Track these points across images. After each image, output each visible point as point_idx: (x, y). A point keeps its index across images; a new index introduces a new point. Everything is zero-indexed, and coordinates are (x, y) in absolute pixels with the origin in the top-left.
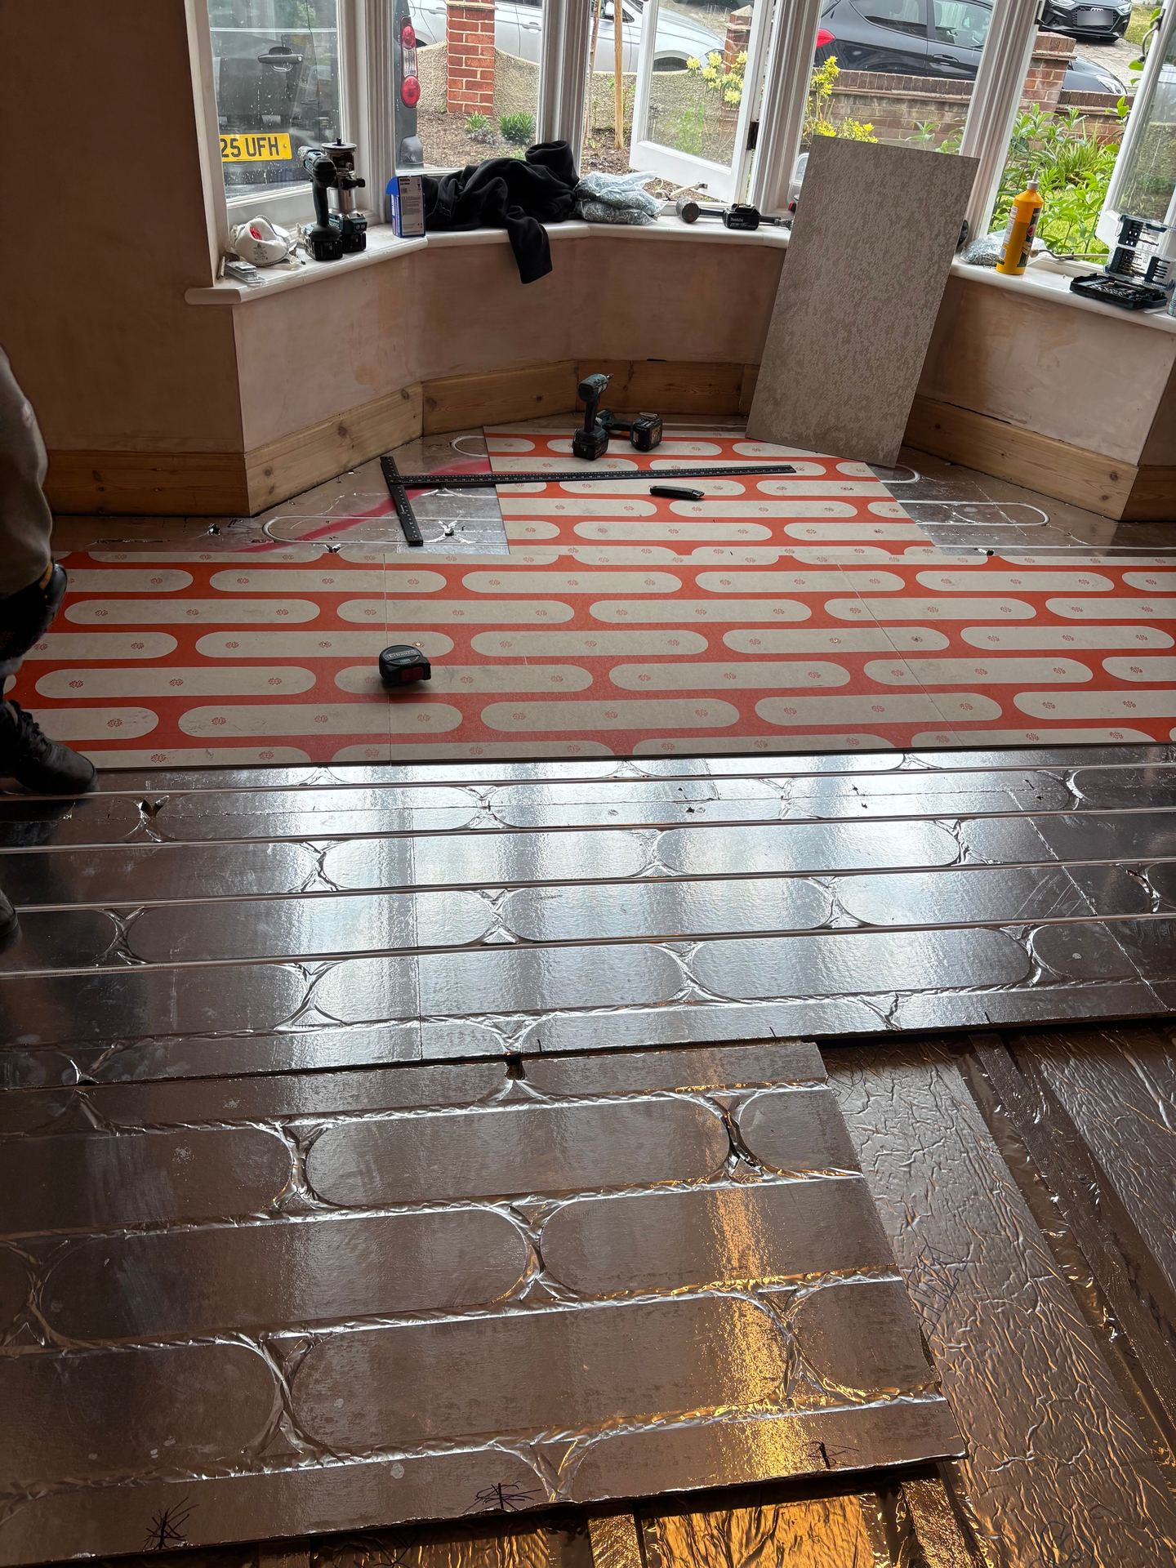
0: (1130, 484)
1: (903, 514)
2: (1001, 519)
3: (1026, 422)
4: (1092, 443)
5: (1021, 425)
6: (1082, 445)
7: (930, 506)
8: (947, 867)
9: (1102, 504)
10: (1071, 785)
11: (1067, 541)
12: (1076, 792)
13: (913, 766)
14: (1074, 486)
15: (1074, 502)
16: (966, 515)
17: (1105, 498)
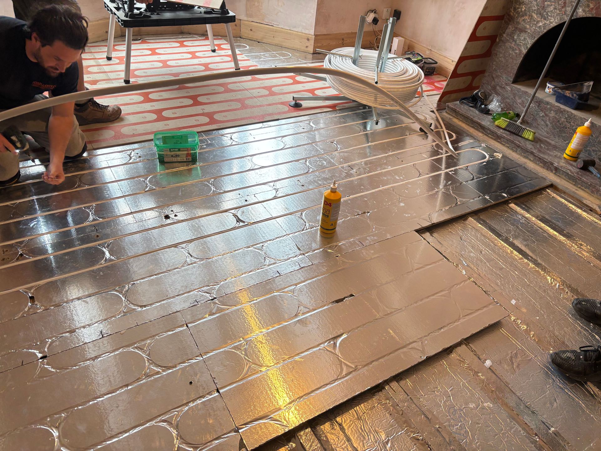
0: (313, 41)
1: (246, 58)
2: (277, 57)
3: (278, 25)
4: (299, 29)
5: (277, 26)
6: (296, 31)
7: (254, 55)
8: (281, 149)
9: (306, 49)
10: (311, 124)
11: (298, 61)
12: (313, 126)
13: (266, 126)
14: (297, 44)
15: (298, 50)
16: (266, 57)
17: (307, 47)
